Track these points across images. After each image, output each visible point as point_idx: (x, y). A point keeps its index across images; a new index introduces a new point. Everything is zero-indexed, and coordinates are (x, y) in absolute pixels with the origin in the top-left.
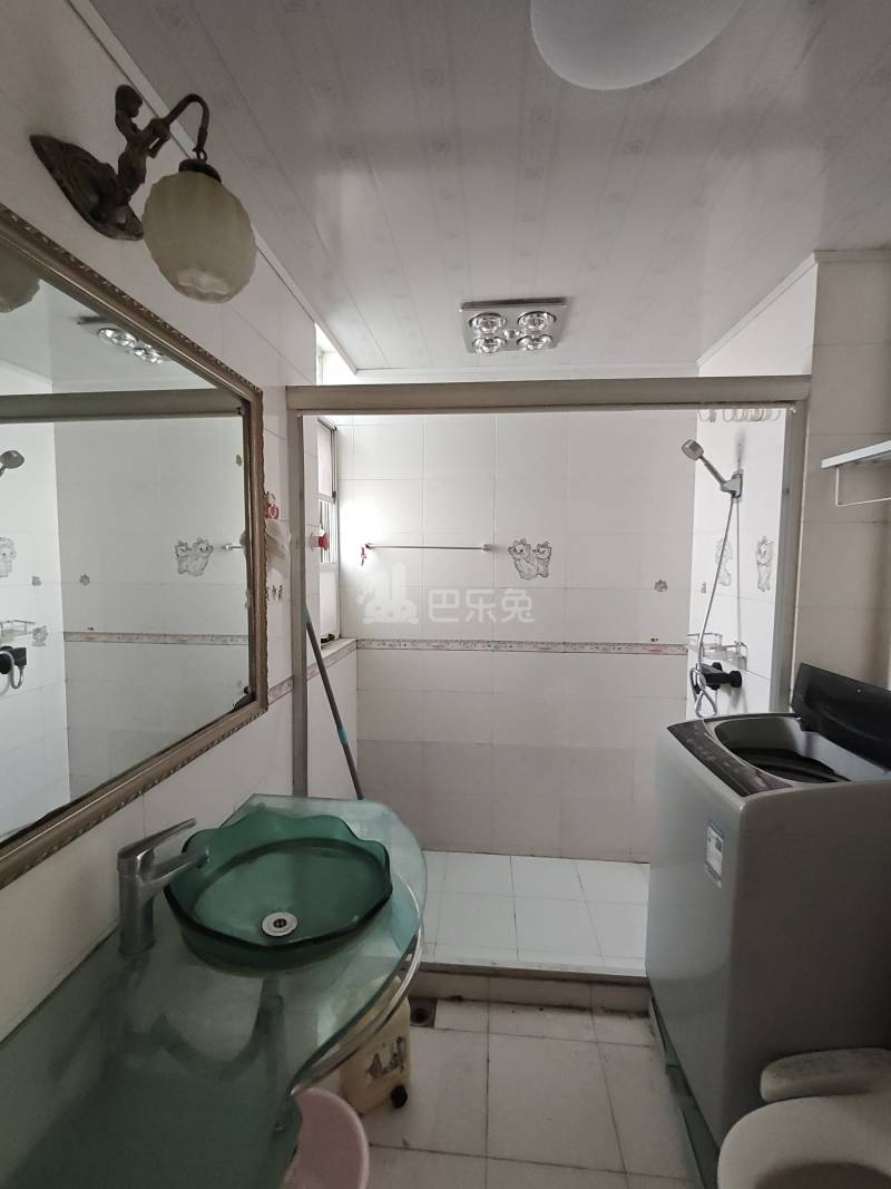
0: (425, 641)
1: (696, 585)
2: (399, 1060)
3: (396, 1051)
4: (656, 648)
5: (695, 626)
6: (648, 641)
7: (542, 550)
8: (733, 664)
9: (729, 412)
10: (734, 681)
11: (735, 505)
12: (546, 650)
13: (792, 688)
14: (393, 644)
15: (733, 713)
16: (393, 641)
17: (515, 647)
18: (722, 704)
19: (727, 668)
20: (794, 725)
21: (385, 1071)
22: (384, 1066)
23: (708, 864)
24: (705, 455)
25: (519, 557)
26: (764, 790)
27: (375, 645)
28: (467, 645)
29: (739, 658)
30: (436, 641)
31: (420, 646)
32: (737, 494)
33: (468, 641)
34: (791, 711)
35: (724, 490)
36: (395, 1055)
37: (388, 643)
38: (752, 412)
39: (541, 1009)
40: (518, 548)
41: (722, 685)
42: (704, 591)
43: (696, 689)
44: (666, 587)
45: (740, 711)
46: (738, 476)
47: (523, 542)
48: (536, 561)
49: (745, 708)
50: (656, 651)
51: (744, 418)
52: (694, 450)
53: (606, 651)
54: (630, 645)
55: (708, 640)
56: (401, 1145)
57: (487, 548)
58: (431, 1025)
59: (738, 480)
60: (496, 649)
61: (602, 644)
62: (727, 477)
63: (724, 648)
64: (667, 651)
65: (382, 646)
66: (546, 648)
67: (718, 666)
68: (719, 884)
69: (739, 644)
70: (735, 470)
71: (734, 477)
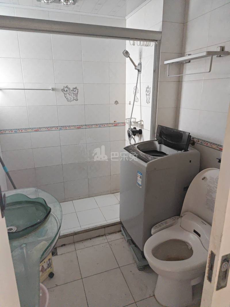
0: (30, 128)
1: (127, 102)
2: (50, 265)
3: (48, 263)
4: (116, 124)
5: (128, 116)
6: (113, 122)
7: (74, 90)
8: (139, 127)
9: (139, 42)
10: (140, 132)
11: (139, 74)
12: (79, 128)
13: (156, 132)
14: (17, 131)
15: (140, 142)
16: (16, 129)
17: (67, 128)
18: (137, 139)
19: (138, 129)
20: (157, 143)
21: (46, 269)
22: (45, 268)
23: (138, 183)
24: (130, 56)
25: (66, 93)
26: (152, 160)
27: (7, 132)
28: (49, 129)
29: (141, 125)
30: (35, 128)
31: (29, 130)
32: (140, 71)
33: (49, 127)
34: (156, 139)
35: (136, 69)
36: (48, 264)
37: (13, 131)
38: (145, 43)
39: (91, 239)
40: (66, 89)
41: (136, 134)
42: (130, 104)
43: (129, 136)
44: (118, 103)
45: (142, 141)
46: (140, 64)
47: (67, 87)
48: (73, 95)
49: (143, 140)
50: (116, 125)
51: (143, 45)
52: (127, 54)
53: (100, 127)
54: (108, 124)
55: (132, 120)
56: (55, 286)
57: (53, 89)
58: (57, 255)
59: (140, 66)
60: (61, 129)
61: (99, 124)
62: (137, 65)
63: (137, 123)
64: (119, 125)
65: (11, 132)
66: (79, 127)
67: (135, 128)
68: (141, 187)
69: (141, 121)
70: (139, 62)
71: (139, 64)
